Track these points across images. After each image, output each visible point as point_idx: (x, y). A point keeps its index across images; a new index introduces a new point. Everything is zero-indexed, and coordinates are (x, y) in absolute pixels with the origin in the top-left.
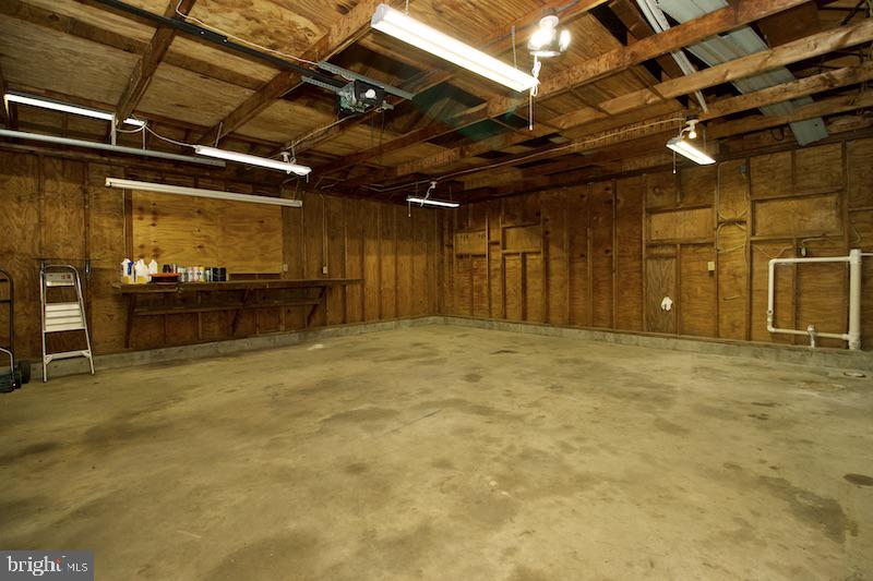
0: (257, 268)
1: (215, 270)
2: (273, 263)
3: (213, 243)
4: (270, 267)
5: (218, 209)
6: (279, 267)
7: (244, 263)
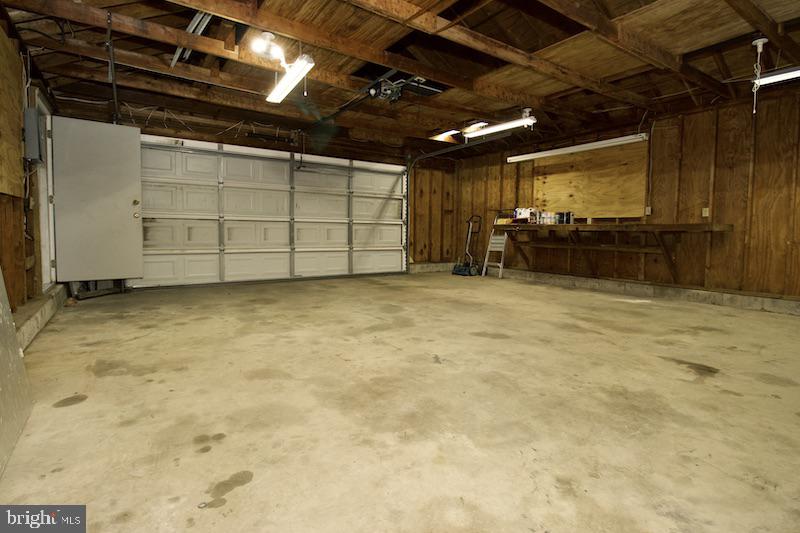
0: (617, 212)
1: (561, 215)
2: (634, 206)
3: (581, 191)
4: (629, 211)
5: (586, 161)
6: (638, 211)
7: (604, 208)
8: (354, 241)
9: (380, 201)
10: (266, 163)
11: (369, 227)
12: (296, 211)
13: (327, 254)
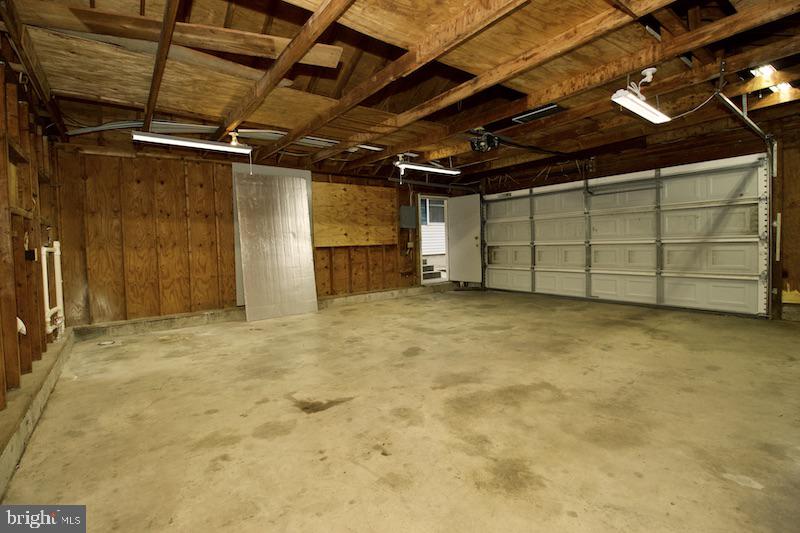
8: (666, 265)
9: (712, 211)
10: (567, 194)
11: (693, 248)
12: (594, 234)
13: (629, 279)
